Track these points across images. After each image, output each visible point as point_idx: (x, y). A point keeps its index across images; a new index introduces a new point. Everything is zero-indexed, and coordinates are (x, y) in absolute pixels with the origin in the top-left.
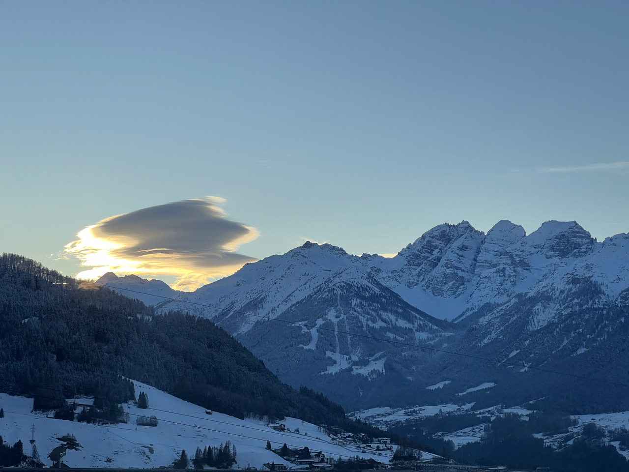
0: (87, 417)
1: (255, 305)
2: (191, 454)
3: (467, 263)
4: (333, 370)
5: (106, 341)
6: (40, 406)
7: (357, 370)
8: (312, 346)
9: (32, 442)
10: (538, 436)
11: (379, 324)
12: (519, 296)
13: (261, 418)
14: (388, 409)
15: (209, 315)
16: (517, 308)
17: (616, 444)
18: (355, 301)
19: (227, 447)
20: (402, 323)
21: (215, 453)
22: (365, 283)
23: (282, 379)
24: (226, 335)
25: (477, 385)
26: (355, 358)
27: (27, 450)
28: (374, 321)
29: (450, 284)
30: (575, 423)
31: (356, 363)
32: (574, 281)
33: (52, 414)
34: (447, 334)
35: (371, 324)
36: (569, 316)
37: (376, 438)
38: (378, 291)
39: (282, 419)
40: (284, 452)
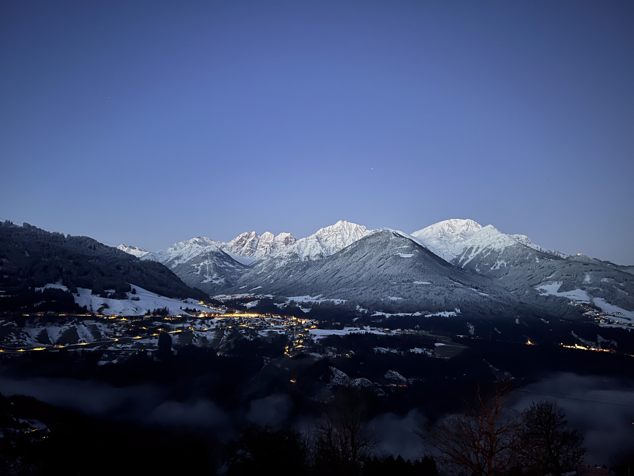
0: (113, 297)
1: (178, 258)
2: (152, 311)
3: (255, 246)
4: (205, 281)
5: (120, 270)
6: (94, 293)
7: (214, 282)
8: (198, 273)
9: (91, 305)
10: (276, 304)
11: (223, 266)
12: (272, 257)
13: (179, 298)
14: (224, 295)
15: (160, 261)
16: (270, 262)
17: (300, 307)
18: (215, 258)
19: (166, 308)
20: (231, 266)
21: (161, 310)
22: (219, 251)
23: (187, 284)
24: (167, 269)
25: (256, 287)
26: (214, 277)
27: (88, 308)
28: (221, 265)
29: (248, 253)
30: (287, 300)
31: (214, 279)
32: (290, 253)
33: (99, 295)
34: (247, 270)
35: (220, 266)
36: (287, 264)
37: (220, 305)
38: (223, 254)
39: (187, 298)
40: (187, 310)
